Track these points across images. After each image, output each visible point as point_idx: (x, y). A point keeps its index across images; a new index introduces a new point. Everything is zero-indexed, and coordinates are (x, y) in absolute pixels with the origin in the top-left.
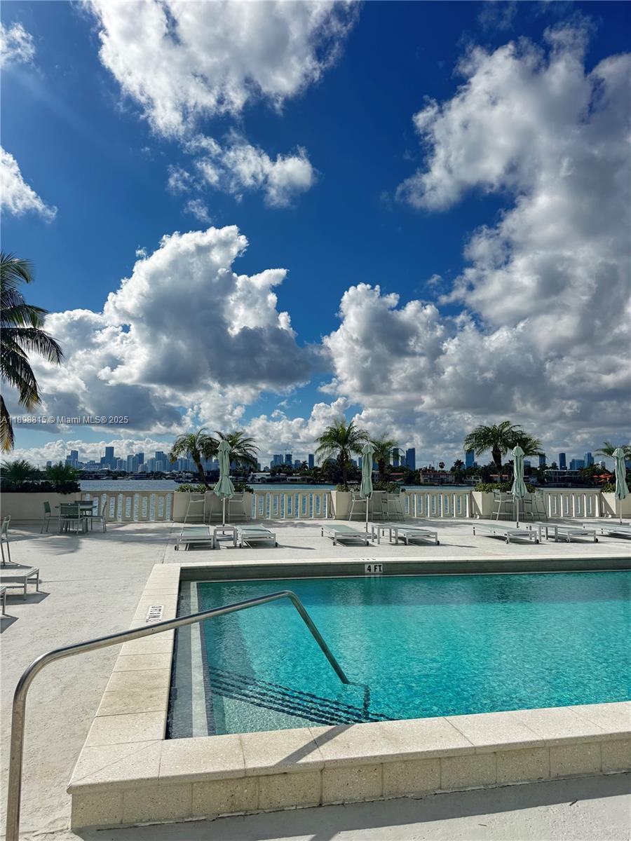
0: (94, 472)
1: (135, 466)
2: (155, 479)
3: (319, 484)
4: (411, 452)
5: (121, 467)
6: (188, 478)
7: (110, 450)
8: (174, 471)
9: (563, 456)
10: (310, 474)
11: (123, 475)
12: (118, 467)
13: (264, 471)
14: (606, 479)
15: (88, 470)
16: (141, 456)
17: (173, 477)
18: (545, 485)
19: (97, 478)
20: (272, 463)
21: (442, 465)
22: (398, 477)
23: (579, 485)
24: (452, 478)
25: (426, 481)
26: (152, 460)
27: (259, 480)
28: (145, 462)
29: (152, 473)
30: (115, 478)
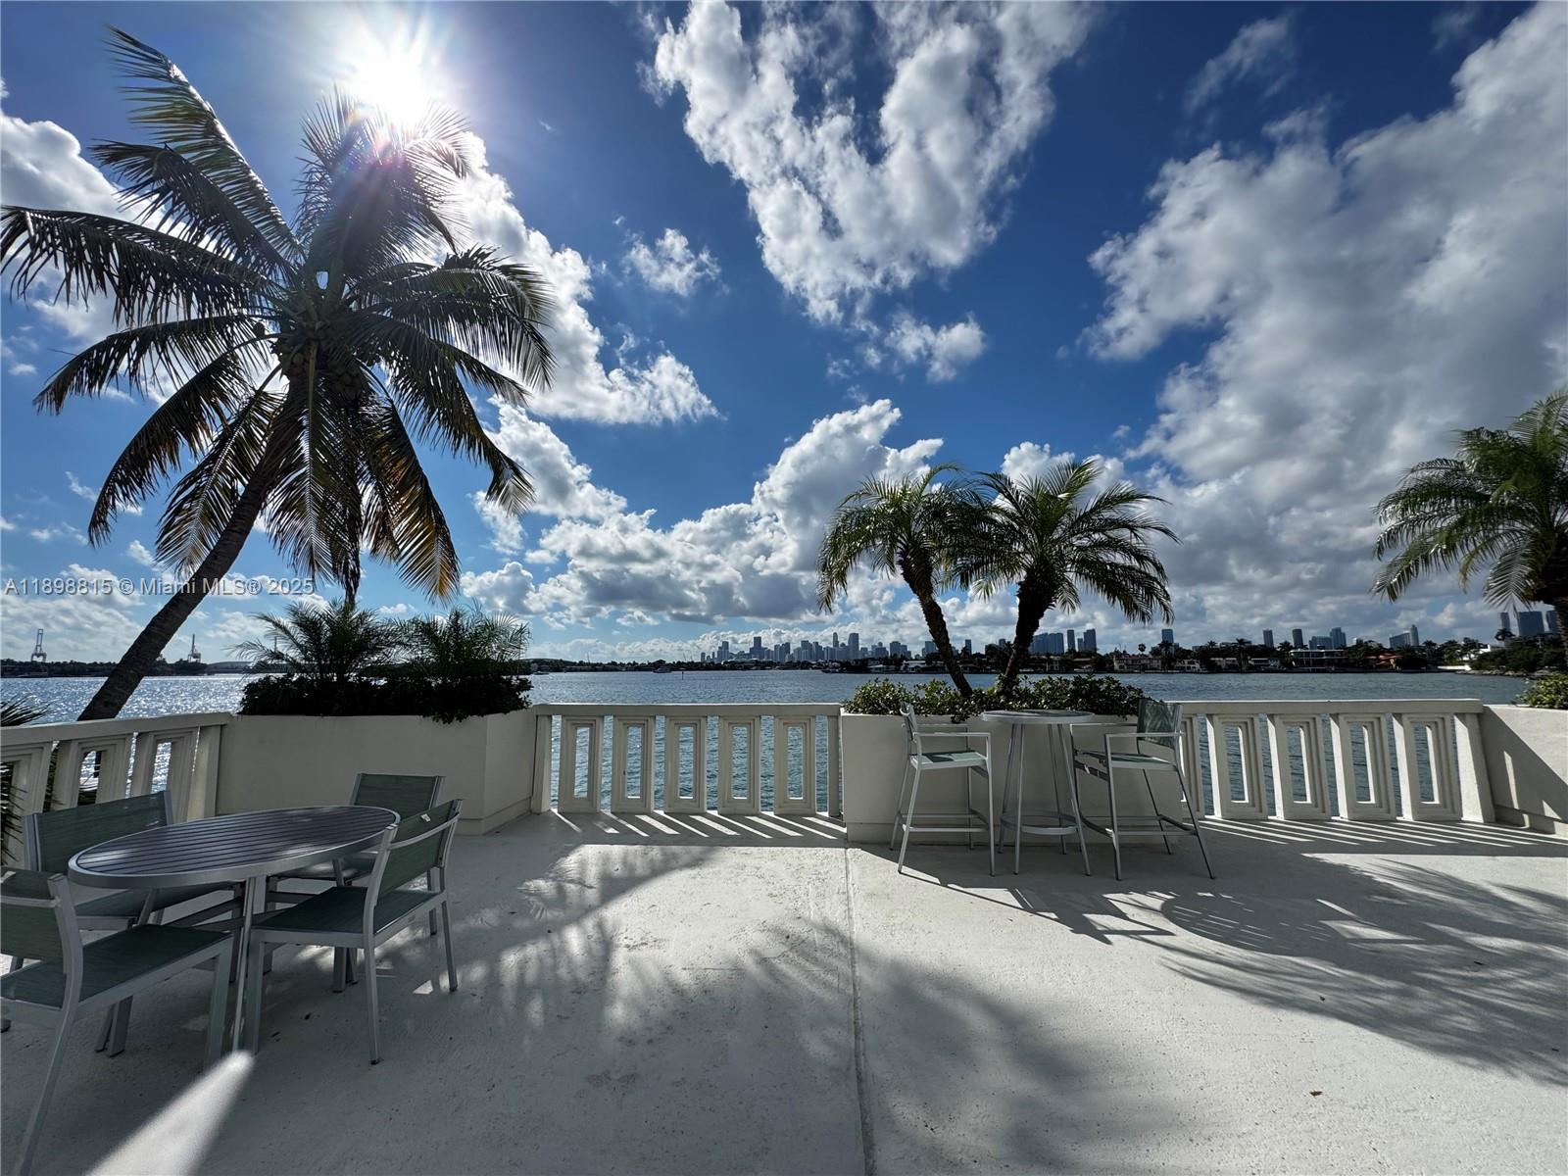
0: (743, 663)
1: (782, 656)
2: (802, 669)
3: (985, 673)
4: (1091, 635)
5: (768, 658)
6: (834, 667)
7: (758, 640)
8: (820, 661)
9: (1298, 633)
10: (972, 662)
11: (770, 665)
12: (766, 657)
13: (916, 659)
14: (1388, 660)
15: (739, 660)
16: (787, 645)
17: (819, 666)
18: (1295, 670)
19: (747, 668)
20: (923, 650)
21: (1142, 648)
22: (1086, 663)
23: (1348, 669)
24: (1157, 663)
25: (1121, 667)
26: (798, 649)
27: (913, 669)
28: (792, 652)
29: (799, 662)
30: (763, 669)
